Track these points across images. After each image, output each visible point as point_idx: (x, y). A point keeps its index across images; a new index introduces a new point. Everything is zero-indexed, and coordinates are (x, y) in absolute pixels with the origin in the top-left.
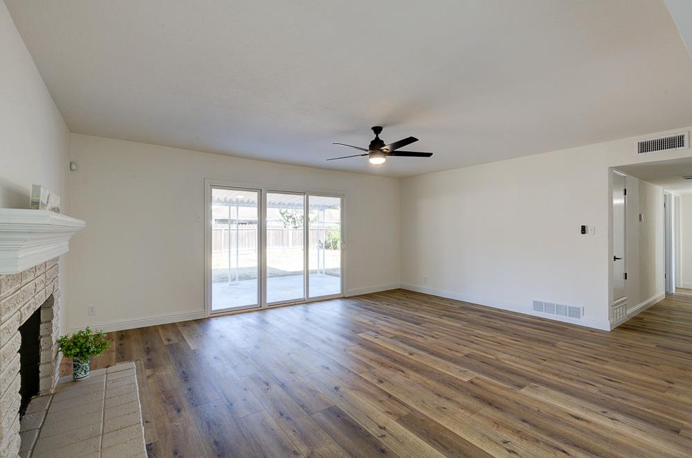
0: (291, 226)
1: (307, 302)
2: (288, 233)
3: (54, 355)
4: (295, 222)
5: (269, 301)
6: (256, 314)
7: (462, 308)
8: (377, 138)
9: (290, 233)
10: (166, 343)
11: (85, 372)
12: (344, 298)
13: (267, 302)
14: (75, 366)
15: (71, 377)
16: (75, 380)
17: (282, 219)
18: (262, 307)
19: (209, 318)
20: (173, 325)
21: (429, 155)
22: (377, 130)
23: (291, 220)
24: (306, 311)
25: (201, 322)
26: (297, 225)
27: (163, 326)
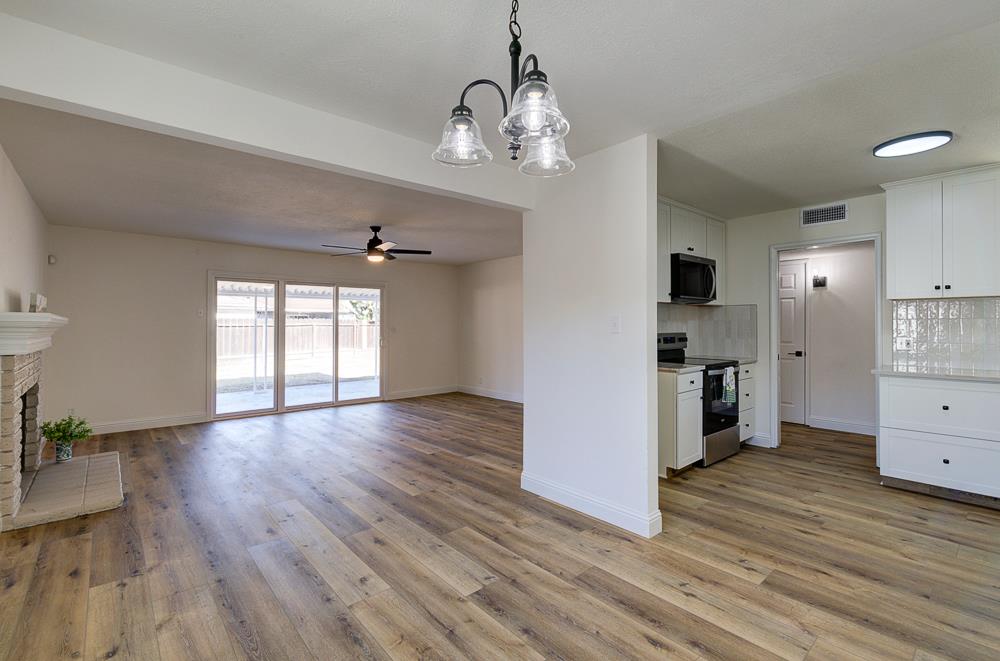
0: (365, 321)
1: (337, 404)
2: (361, 331)
3: (38, 438)
4: (371, 315)
5: (288, 403)
6: (272, 418)
7: (503, 407)
8: (376, 237)
9: (365, 329)
10: (155, 440)
11: (68, 455)
12: (383, 401)
13: (286, 405)
14: (57, 449)
15: (54, 460)
16: (58, 462)
17: (354, 310)
18: (279, 410)
19: (212, 422)
20: (168, 428)
21: (429, 253)
22: (376, 229)
23: (366, 312)
24: (335, 414)
25: (202, 426)
26: (374, 319)
27: (155, 430)
